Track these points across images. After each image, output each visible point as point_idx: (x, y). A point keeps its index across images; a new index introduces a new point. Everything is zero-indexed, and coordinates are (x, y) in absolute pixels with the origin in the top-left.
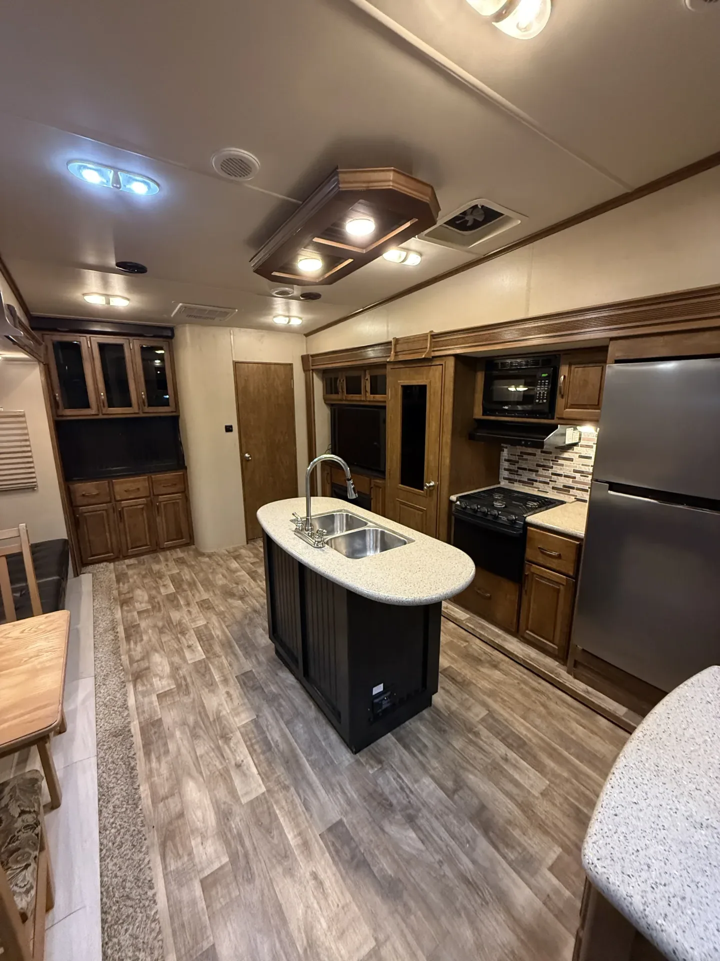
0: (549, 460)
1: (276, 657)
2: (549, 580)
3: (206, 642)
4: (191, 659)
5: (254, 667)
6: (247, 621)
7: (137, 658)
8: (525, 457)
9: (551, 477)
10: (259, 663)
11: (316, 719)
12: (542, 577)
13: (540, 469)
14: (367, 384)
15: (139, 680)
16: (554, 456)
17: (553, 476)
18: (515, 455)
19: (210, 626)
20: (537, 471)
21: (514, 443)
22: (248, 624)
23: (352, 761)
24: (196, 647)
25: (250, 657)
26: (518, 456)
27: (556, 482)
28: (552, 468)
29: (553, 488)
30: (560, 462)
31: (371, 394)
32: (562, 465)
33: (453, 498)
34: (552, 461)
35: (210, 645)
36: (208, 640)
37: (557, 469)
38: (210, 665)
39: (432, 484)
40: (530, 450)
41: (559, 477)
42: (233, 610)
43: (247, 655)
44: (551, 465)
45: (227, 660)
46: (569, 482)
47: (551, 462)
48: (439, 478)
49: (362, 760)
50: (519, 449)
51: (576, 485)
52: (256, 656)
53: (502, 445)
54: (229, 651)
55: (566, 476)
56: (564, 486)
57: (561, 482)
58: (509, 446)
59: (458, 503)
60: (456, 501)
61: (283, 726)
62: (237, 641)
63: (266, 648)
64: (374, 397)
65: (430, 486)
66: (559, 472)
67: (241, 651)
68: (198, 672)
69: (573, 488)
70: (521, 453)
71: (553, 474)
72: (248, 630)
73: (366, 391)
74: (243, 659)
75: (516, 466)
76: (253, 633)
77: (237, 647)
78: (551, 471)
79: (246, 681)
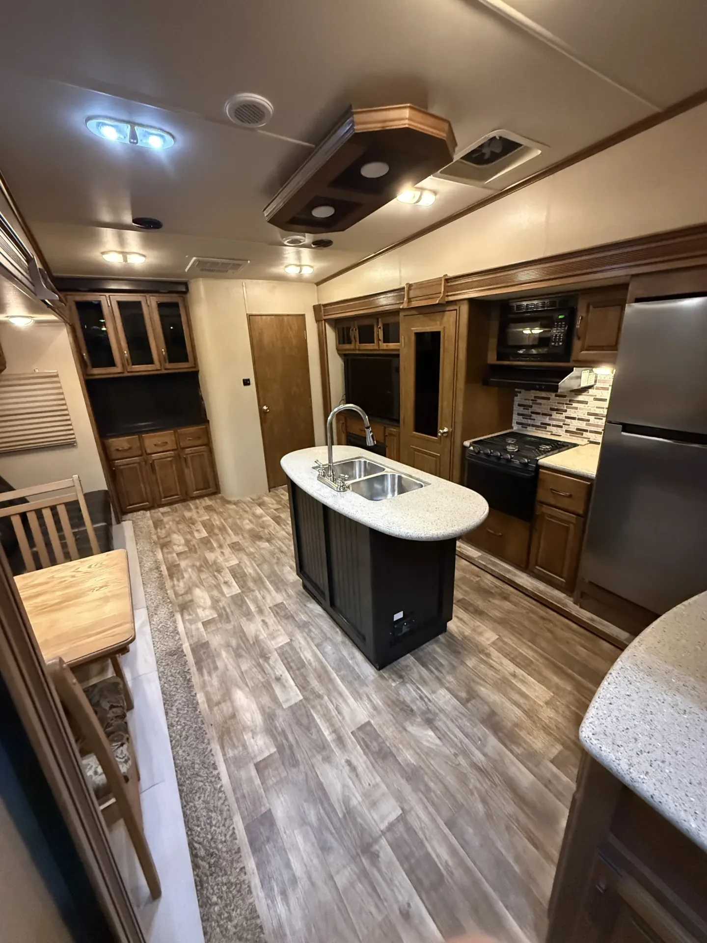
0: (563, 404)
1: (304, 591)
2: (560, 520)
3: (240, 579)
4: (228, 594)
5: (285, 599)
6: (275, 561)
7: (181, 593)
8: (539, 401)
9: (564, 421)
10: (289, 596)
11: (343, 642)
12: (552, 517)
13: (554, 413)
14: (379, 333)
15: (185, 610)
16: (569, 399)
17: (567, 420)
18: (529, 400)
19: (242, 565)
20: (551, 415)
21: (529, 388)
22: (277, 563)
23: (377, 676)
24: (232, 583)
25: (281, 591)
26: (532, 400)
27: (569, 425)
28: (566, 411)
29: (567, 431)
30: (575, 405)
31: (384, 342)
32: (576, 408)
33: (467, 443)
34: (566, 404)
35: (244, 582)
36: (241, 577)
37: (571, 413)
38: (246, 598)
39: (446, 430)
40: (544, 394)
41: (572, 420)
42: (262, 551)
43: (278, 589)
44: (565, 408)
45: (260, 593)
46: (582, 425)
47: (565, 406)
48: (453, 425)
49: (386, 675)
50: (533, 394)
51: (589, 428)
52: (286, 591)
53: (516, 390)
54: (261, 586)
55: (579, 419)
56: (578, 429)
57: (574, 425)
58: (523, 391)
59: (472, 448)
60: (470, 446)
61: (315, 648)
62: (268, 578)
63: (294, 584)
64: (387, 346)
65: (445, 433)
66: (573, 415)
67: (272, 586)
68: (235, 603)
69: (586, 431)
70: (535, 397)
71: (567, 417)
72: (276, 568)
73: (379, 340)
74: (274, 592)
75: (530, 411)
76: (282, 571)
77: (268, 583)
78: (565, 414)
79: (279, 611)
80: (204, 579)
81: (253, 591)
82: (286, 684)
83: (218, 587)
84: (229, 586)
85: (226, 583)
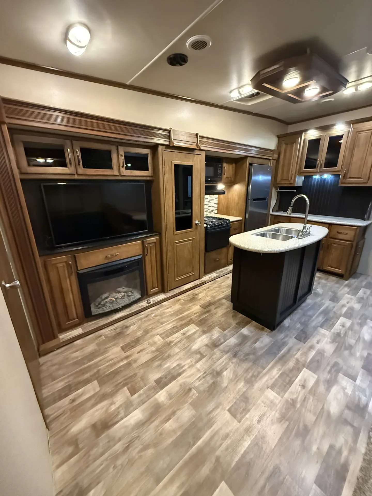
80: (314, 414)
81: (297, 360)
82: (303, 380)
83: (313, 392)
84: (305, 381)
85: (303, 386)
